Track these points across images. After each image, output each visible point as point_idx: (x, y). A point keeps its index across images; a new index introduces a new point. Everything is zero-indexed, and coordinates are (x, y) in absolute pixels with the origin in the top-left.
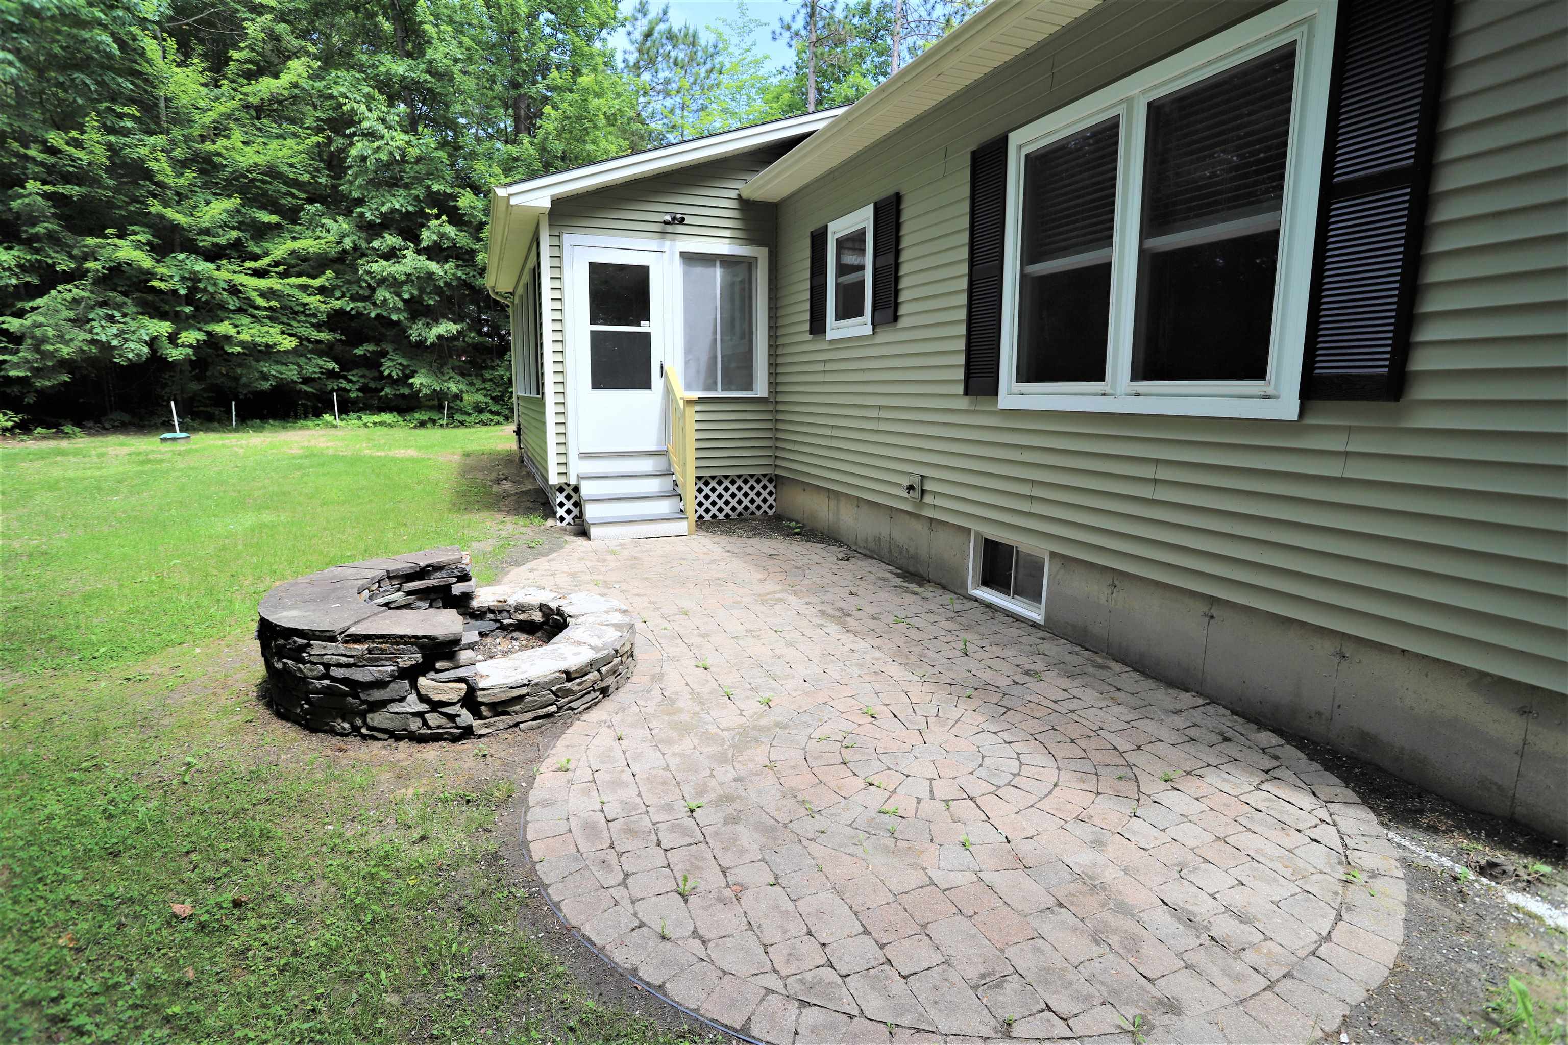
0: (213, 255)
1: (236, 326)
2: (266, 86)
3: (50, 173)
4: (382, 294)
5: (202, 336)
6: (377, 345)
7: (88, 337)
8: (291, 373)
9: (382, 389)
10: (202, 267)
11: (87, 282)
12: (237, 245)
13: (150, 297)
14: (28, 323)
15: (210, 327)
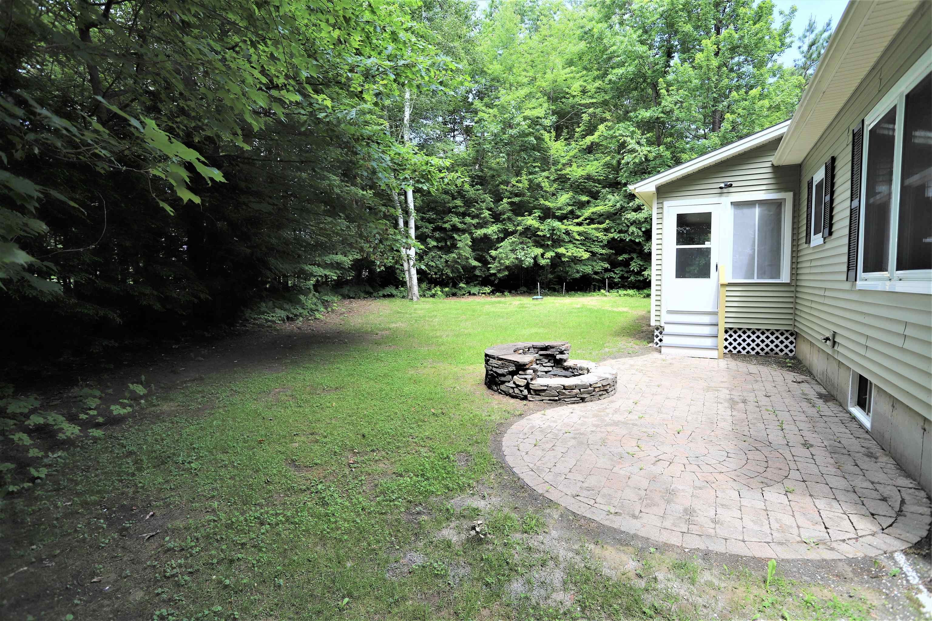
0: (561, 219)
1: (566, 249)
2: (589, 139)
3: (511, 194)
4: (632, 229)
5: (553, 254)
6: (629, 255)
7: (515, 256)
8: (588, 270)
9: (629, 278)
10: (556, 224)
11: (517, 235)
12: (572, 212)
13: (537, 239)
14: (498, 252)
15: (556, 250)
